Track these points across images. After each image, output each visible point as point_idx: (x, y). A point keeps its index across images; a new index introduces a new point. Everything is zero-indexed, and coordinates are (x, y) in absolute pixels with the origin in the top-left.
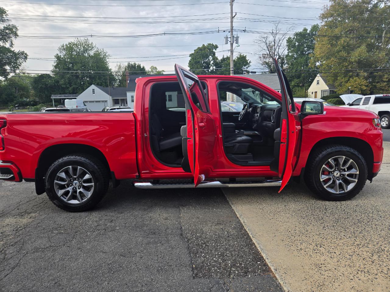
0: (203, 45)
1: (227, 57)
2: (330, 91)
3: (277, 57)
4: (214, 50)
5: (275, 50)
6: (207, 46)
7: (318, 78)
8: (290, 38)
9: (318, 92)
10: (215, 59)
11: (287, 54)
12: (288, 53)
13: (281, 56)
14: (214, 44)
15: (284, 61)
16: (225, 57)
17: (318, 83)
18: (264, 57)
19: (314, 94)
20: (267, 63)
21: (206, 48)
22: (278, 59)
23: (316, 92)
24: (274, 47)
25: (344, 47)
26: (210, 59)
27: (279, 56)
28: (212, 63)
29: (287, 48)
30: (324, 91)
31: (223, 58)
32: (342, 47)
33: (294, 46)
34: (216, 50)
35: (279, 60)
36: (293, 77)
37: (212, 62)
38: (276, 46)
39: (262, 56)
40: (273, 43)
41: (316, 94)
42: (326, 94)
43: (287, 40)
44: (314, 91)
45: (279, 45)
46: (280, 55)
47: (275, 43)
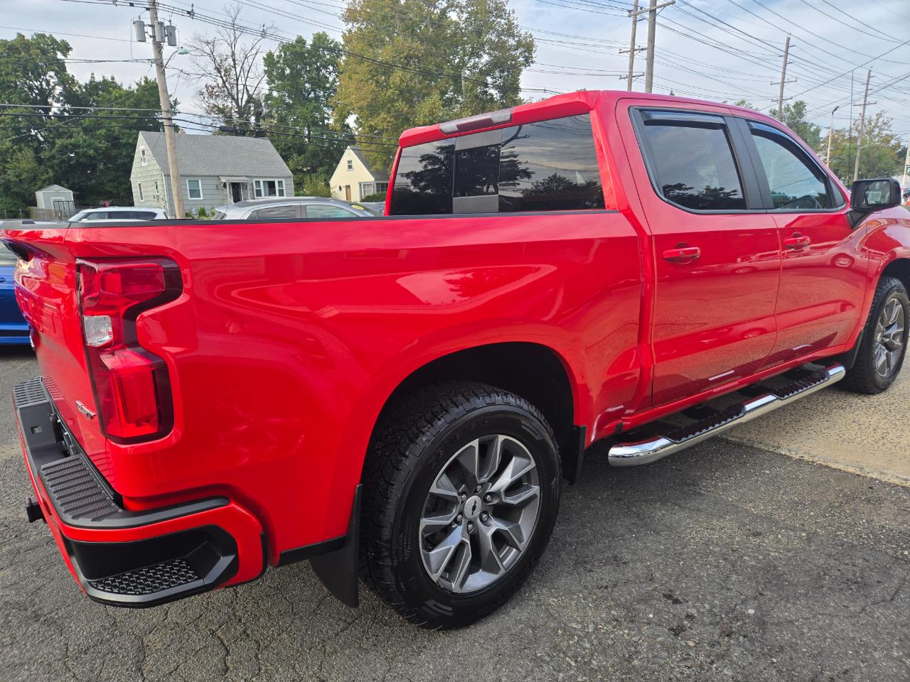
0: (20, 35)
1: (105, 81)
2: (378, 184)
3: (246, 97)
4: (60, 56)
5: (237, 79)
6: (33, 39)
7: (349, 154)
8: (270, 55)
9: (351, 187)
10: (66, 81)
11: (267, 93)
12: (270, 89)
13: (254, 96)
14: (58, 39)
15: (262, 110)
16: (98, 79)
17: (350, 167)
18: (211, 95)
19: (344, 190)
20: (221, 111)
21: (32, 44)
22: (248, 102)
23: (348, 187)
24: (234, 73)
25: (401, 92)
26: (52, 81)
27: (250, 97)
28: (60, 93)
29: (266, 78)
30: (364, 185)
31: (91, 82)
32: (397, 92)
33: (282, 76)
34: (65, 55)
35: (252, 105)
36: (289, 148)
37: (59, 89)
38: (238, 69)
39: (204, 90)
40: (230, 61)
41: (348, 190)
42: (372, 191)
43: (264, 59)
44: (343, 185)
45: (246, 67)
46: (251, 93)
47: (234, 60)
